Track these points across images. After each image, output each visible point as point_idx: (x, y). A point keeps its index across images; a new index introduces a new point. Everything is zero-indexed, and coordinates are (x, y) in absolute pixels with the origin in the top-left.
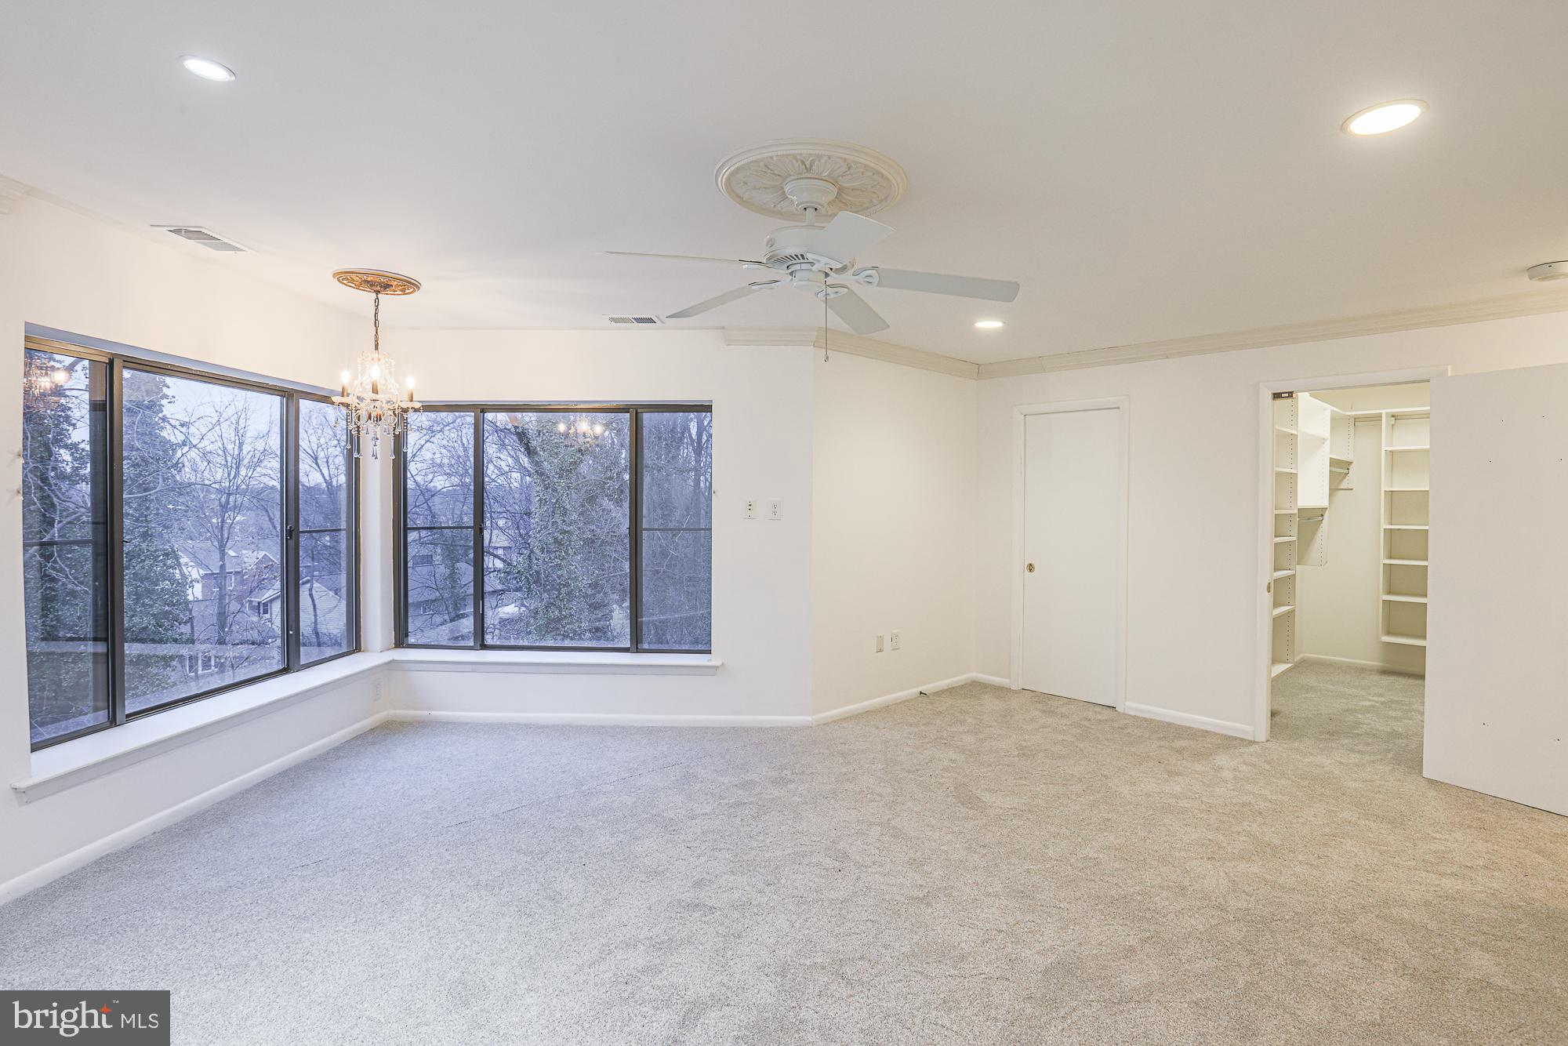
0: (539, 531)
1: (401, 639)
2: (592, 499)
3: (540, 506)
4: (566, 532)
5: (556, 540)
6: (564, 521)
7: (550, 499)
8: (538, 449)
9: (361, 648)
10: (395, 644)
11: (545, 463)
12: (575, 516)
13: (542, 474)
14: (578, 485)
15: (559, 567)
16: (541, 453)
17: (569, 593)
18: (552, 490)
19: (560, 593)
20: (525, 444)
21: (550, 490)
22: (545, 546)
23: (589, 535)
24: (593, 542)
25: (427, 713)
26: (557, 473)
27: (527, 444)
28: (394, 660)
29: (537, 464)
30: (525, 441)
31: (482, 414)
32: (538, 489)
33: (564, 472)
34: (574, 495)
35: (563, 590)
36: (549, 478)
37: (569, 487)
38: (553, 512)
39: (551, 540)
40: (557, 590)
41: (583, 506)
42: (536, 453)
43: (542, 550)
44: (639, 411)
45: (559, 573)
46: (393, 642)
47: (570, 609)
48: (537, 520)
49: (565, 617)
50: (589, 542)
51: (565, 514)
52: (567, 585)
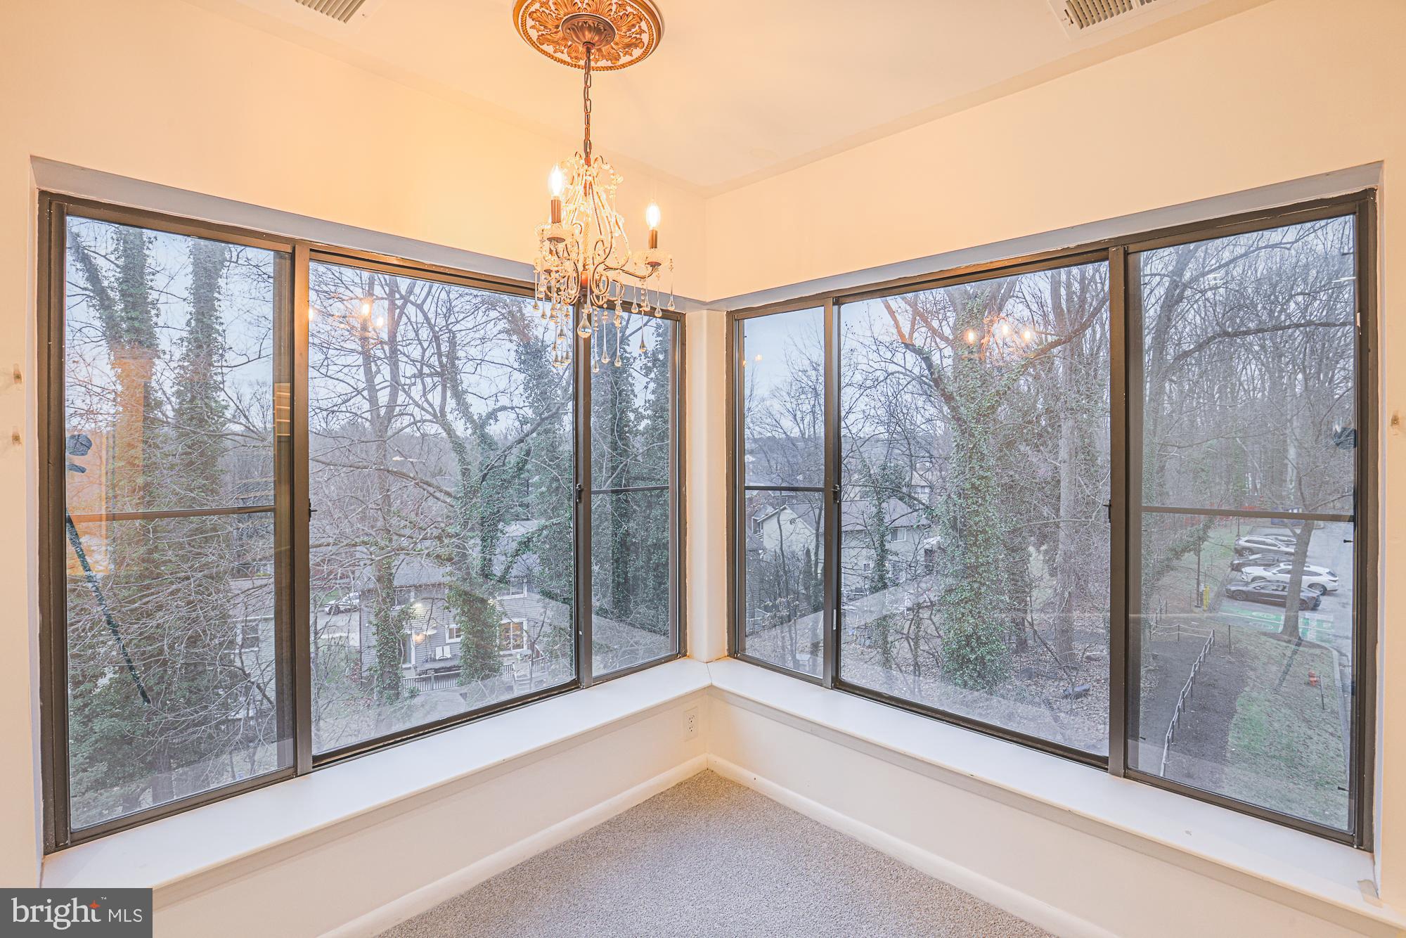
0: (957, 477)
1: (736, 650)
2: (1010, 444)
3: (957, 452)
4: (983, 478)
5: (973, 485)
6: (981, 467)
7: (967, 444)
8: (955, 394)
9: (686, 651)
10: (729, 650)
11: (962, 408)
12: (992, 462)
13: (959, 419)
14: (996, 429)
15: (977, 513)
16: (958, 398)
17: (986, 541)
18: (970, 435)
19: (977, 540)
20: (941, 390)
21: (966, 435)
22: (961, 491)
23: (1006, 480)
24: (1011, 487)
25: (754, 775)
26: (973, 418)
27: (943, 390)
28: (711, 687)
29: (953, 409)
30: (942, 386)
31: (836, 307)
32: (955, 434)
33: (981, 416)
34: (992, 441)
35: (980, 537)
36: (966, 422)
37: (986, 432)
38: (970, 457)
39: (968, 486)
40: (974, 536)
41: (1001, 451)
42: (953, 398)
43: (959, 496)
44: (1132, 248)
45: (977, 519)
46: (726, 648)
47: (988, 557)
48: (954, 465)
49: (982, 565)
50: (1009, 488)
51: (982, 460)
52: (984, 532)
